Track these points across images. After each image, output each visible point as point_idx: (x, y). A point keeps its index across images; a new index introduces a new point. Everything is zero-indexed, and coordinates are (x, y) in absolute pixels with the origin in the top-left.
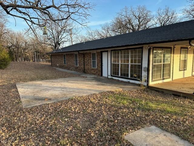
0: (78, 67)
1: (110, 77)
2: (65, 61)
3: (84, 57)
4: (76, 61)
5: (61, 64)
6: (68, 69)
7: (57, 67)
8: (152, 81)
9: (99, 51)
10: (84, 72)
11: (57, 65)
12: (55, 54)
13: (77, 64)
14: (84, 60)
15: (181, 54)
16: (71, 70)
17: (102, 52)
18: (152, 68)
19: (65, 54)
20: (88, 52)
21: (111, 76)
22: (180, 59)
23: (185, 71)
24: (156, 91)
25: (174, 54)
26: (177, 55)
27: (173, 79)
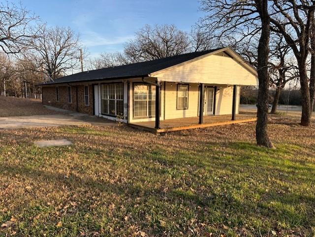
0: (71, 104)
1: (100, 116)
2: (57, 95)
3: (77, 90)
4: (70, 96)
5: (53, 100)
6: (61, 108)
7: (48, 104)
8: (134, 118)
9: (91, 83)
10: (78, 110)
11: (49, 102)
12: (46, 86)
13: (70, 101)
14: (77, 95)
15: (177, 90)
16: (65, 109)
17: (93, 86)
18: (133, 105)
19: (57, 86)
20: (81, 84)
21: (102, 114)
22: (177, 96)
23: (186, 110)
24: (133, 128)
25: (165, 90)
26: (171, 92)
27: (166, 119)
